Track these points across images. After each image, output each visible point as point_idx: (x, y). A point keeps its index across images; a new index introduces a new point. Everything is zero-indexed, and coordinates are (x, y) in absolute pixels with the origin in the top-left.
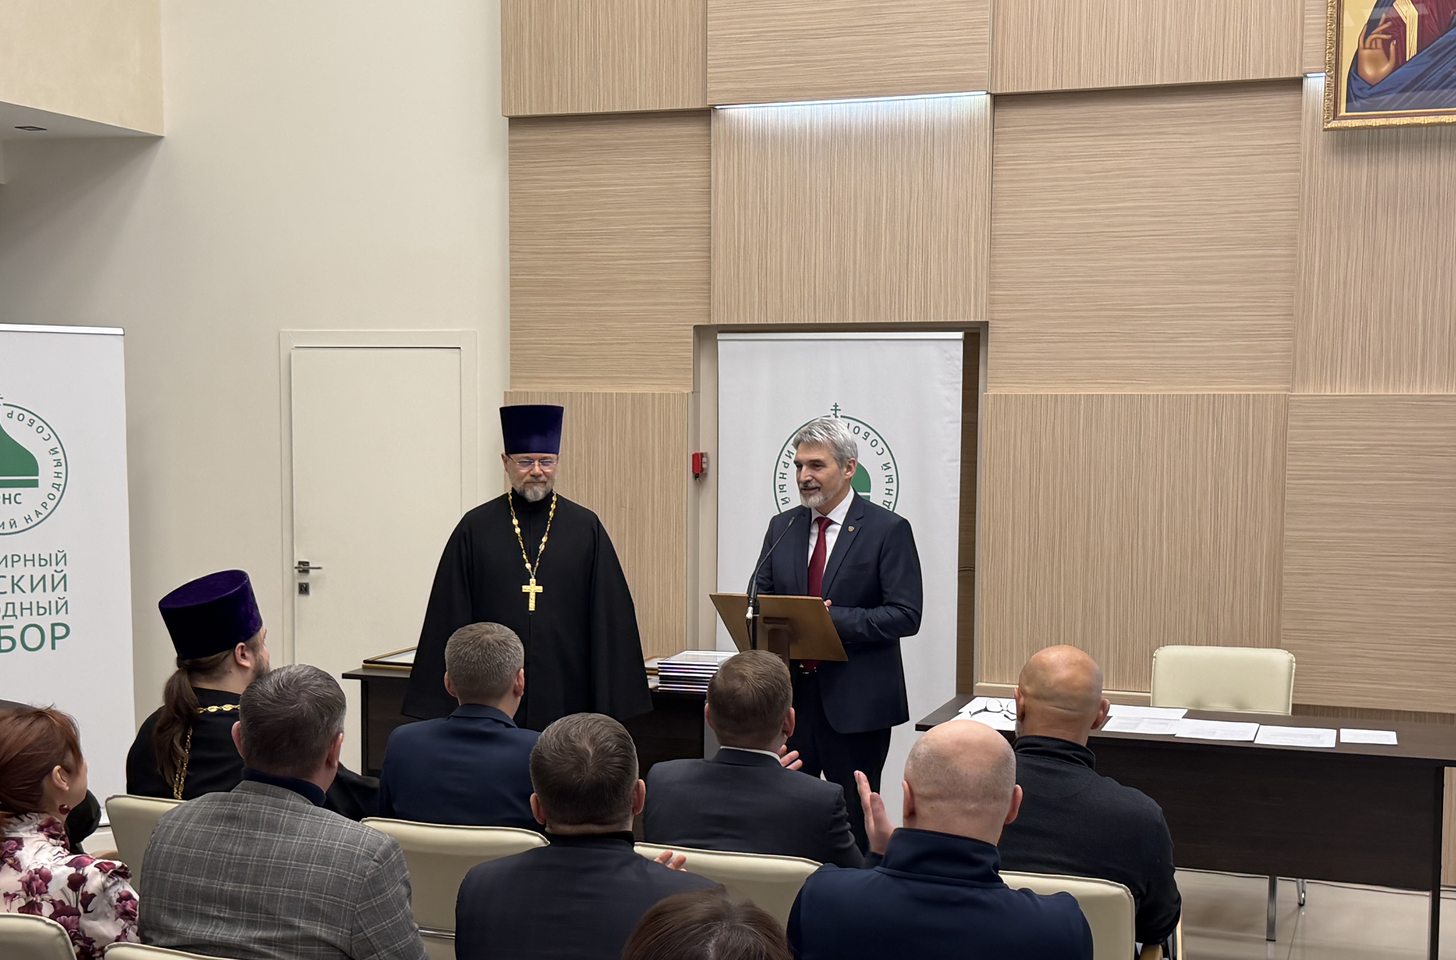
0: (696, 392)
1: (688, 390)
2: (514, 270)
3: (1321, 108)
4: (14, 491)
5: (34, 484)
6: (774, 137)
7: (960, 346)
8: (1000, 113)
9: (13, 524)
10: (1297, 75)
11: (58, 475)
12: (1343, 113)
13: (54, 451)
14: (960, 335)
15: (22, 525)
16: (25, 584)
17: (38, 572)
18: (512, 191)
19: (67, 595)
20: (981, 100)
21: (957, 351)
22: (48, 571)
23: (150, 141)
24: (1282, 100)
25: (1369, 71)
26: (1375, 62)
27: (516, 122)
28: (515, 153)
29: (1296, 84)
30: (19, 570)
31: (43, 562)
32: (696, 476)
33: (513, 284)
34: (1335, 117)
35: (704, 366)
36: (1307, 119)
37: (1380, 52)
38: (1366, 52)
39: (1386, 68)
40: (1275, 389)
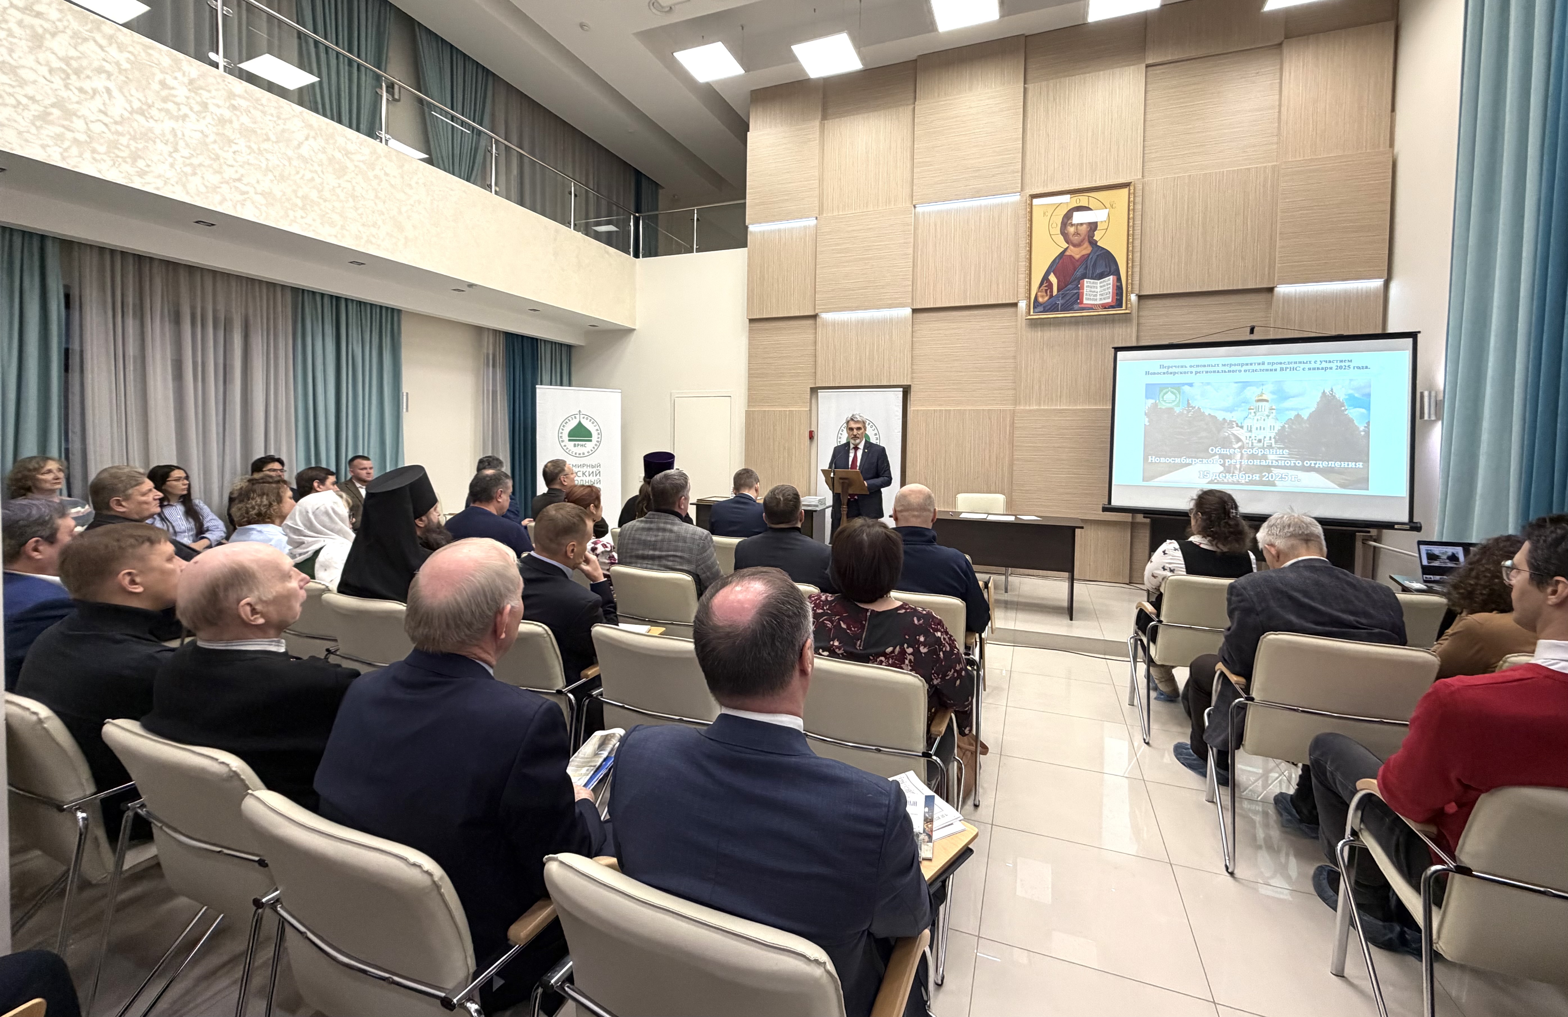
0: (810, 410)
1: (808, 409)
2: (749, 369)
3: (1024, 313)
4: (584, 443)
5: (591, 441)
6: (838, 324)
7: (901, 393)
8: (914, 315)
9: (584, 454)
10: (1016, 301)
11: (598, 438)
12: (1032, 313)
13: (597, 430)
14: (901, 389)
15: (586, 454)
16: (587, 474)
17: (591, 470)
18: (750, 344)
19: (601, 478)
20: (908, 311)
21: (901, 395)
22: (594, 470)
23: (632, 330)
24: (1011, 310)
25: (1040, 300)
26: (1042, 297)
27: (751, 321)
28: (751, 330)
29: (1015, 305)
30: (585, 469)
31: (593, 467)
32: (810, 438)
33: (749, 374)
34: (1029, 315)
35: (814, 401)
36: (1019, 316)
37: (1045, 294)
38: (1039, 293)
39: (1046, 298)
40: (1011, 407)
